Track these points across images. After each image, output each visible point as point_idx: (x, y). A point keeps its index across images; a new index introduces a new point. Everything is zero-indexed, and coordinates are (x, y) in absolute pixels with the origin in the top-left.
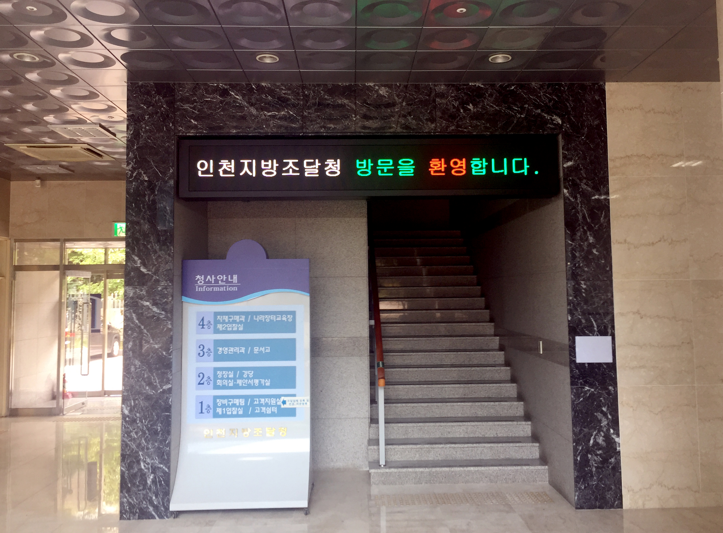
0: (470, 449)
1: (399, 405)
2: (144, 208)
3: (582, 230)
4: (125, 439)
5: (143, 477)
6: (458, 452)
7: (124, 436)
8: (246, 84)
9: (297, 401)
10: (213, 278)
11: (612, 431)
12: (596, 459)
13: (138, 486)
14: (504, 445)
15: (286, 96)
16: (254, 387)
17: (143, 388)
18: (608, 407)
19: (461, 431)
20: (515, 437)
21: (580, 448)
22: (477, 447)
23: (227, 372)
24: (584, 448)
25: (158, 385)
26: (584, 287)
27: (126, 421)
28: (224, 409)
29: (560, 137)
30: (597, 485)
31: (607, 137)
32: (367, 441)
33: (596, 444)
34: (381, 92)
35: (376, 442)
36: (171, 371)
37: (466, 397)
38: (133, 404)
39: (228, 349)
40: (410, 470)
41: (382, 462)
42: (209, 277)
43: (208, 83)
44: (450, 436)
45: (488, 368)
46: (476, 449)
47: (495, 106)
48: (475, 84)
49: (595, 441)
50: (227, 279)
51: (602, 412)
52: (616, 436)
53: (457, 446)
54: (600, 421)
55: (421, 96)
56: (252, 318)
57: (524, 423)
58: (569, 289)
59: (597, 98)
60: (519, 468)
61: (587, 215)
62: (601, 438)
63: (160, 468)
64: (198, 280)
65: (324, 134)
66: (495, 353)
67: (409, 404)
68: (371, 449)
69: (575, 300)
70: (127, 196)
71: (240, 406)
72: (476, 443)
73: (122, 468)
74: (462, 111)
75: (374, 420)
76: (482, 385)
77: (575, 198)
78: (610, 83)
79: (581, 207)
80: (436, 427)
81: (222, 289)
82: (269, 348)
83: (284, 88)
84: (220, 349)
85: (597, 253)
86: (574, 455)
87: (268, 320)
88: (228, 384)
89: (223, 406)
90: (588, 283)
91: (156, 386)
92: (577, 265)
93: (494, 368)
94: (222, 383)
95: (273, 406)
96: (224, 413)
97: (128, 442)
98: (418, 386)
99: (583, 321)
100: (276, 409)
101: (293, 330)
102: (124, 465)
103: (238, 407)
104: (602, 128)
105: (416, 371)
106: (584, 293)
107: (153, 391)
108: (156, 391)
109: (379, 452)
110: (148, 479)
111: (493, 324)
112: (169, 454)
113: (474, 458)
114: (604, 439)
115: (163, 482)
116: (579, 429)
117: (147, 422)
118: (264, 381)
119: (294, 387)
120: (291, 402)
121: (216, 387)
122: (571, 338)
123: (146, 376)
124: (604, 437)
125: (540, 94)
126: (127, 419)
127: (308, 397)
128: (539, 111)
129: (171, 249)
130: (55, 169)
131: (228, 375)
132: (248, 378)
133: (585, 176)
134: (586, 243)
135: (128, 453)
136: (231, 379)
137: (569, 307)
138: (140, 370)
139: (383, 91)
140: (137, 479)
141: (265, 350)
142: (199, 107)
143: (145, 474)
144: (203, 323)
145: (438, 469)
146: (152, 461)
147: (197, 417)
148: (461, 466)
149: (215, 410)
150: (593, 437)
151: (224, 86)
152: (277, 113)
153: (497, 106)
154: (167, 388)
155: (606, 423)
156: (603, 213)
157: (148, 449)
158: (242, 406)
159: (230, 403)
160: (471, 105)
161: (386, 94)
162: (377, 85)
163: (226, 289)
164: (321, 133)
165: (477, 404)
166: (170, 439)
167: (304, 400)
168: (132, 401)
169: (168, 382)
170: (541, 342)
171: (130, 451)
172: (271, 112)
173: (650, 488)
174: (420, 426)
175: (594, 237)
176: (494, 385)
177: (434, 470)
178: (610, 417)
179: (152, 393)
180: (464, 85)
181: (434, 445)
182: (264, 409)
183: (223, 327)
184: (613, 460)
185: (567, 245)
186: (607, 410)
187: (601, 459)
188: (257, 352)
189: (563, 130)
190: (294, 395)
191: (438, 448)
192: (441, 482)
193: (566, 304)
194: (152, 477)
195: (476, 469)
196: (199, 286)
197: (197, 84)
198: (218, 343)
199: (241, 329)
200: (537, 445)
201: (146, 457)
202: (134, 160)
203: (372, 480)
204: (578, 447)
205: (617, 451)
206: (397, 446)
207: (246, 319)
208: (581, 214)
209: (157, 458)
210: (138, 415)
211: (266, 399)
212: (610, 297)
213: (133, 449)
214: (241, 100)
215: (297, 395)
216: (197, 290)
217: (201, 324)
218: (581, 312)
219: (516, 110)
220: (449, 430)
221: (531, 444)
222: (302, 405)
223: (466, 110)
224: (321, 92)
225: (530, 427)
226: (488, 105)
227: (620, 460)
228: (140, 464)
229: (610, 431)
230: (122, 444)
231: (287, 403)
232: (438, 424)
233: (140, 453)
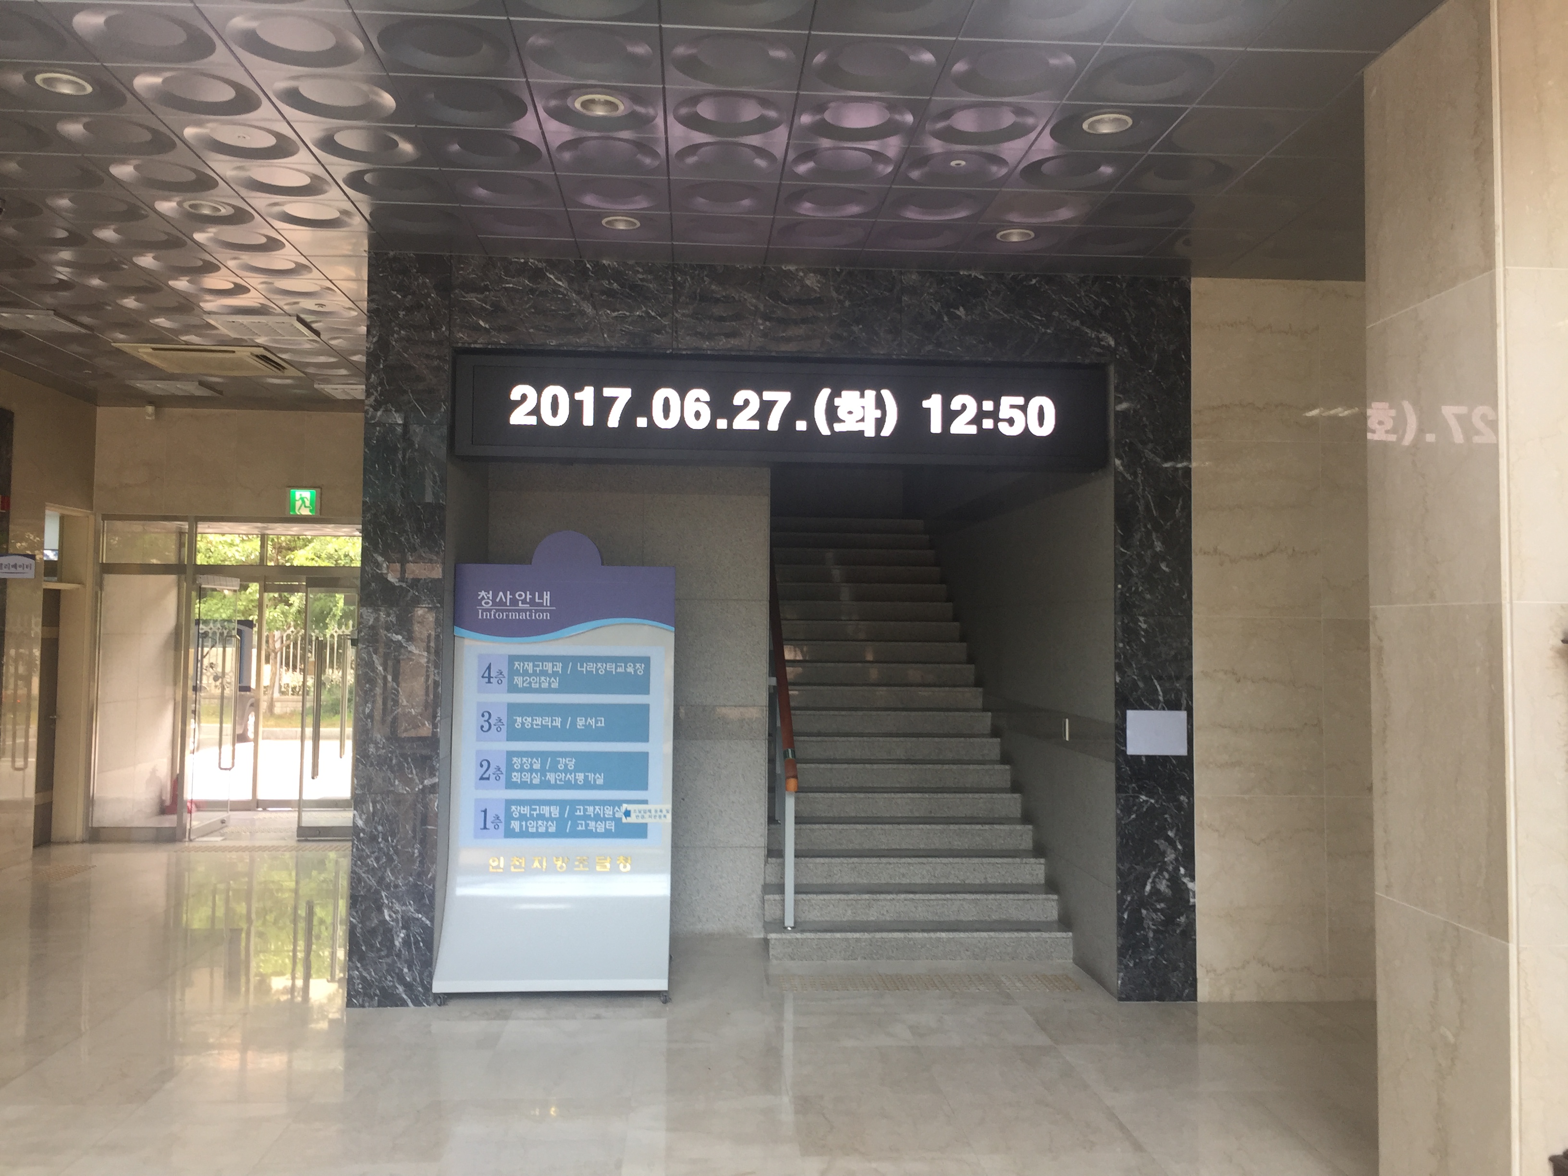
0: (940, 902)
1: (817, 826)
2: (394, 472)
3: (1143, 529)
4: (357, 870)
5: (388, 933)
6: (920, 909)
7: (355, 865)
8: (575, 261)
9: (650, 811)
10: (509, 596)
11: (1182, 871)
12: (1155, 916)
13: (379, 950)
14: (998, 896)
15: (645, 283)
16: (576, 787)
17: (390, 783)
18: (1178, 830)
19: (925, 872)
20: (1016, 885)
21: (1129, 898)
22: (951, 900)
23: (530, 760)
24: (1136, 898)
25: (416, 777)
26: (1144, 626)
27: (360, 839)
28: (524, 823)
29: (1112, 369)
30: (1155, 960)
31: (1190, 372)
32: (760, 887)
33: (1155, 891)
34: (808, 282)
35: (780, 889)
36: (438, 754)
37: (933, 815)
38: (371, 809)
39: (533, 720)
40: (838, 935)
41: (789, 922)
42: (501, 594)
43: (510, 257)
44: (905, 881)
45: (971, 767)
46: (950, 902)
47: (1002, 312)
48: (970, 273)
49: (1154, 887)
50: (533, 600)
51: (1168, 839)
52: (1188, 879)
53: (918, 896)
54: (1163, 854)
55: (876, 291)
56: (574, 667)
57: (1032, 860)
58: (1118, 629)
59: (1176, 303)
60: (1024, 934)
61: (1152, 504)
62: (1164, 882)
63: (418, 919)
64: (483, 598)
65: (709, 352)
66: (984, 740)
67: (835, 826)
68: (769, 900)
69: (1128, 648)
70: (366, 450)
71: (551, 819)
72: (951, 893)
73: (352, 919)
74: (946, 319)
75: (774, 852)
76: (961, 795)
77: (1135, 474)
78: (1199, 279)
79: (1144, 490)
80: (881, 866)
81: (523, 616)
82: (603, 719)
83: (640, 270)
84: (519, 719)
85: (1167, 570)
86: (1118, 911)
87: (602, 672)
88: (531, 780)
89: (522, 818)
90: (1151, 621)
91: (412, 780)
92: (1133, 589)
93: (982, 767)
94: (521, 777)
95: (608, 819)
96: (524, 829)
97: (363, 875)
98: (849, 795)
99: (1141, 684)
100: (613, 824)
101: (646, 690)
102: (355, 914)
103: (547, 820)
104: (1183, 357)
105: (845, 769)
106: (1144, 637)
107: (407, 789)
108: (412, 789)
109: (783, 906)
110: (395, 937)
111: (980, 690)
112: (432, 897)
113: (947, 919)
114: (1169, 883)
115: (421, 944)
116: (1127, 865)
117: (395, 841)
118: (593, 775)
119: (645, 787)
120: (640, 812)
121: (510, 785)
122: (1119, 712)
123: (394, 761)
124: (1167, 880)
125: (1080, 294)
126: (362, 835)
127: (669, 806)
128: (1077, 323)
129: (441, 544)
130: (192, 388)
131: (531, 765)
132: (566, 770)
133: (1151, 437)
134: (1149, 552)
135: (362, 893)
136: (536, 771)
137: (1117, 661)
138: (384, 751)
139: (811, 281)
140: (377, 938)
141: (596, 722)
142: (494, 298)
143: (390, 930)
144: (489, 674)
145: (885, 935)
146: (404, 908)
147: (476, 836)
148: (923, 931)
149: (508, 824)
150: (1150, 880)
151: (536, 262)
152: (628, 314)
153: (1006, 312)
154: (430, 783)
155: (1173, 856)
156: (1181, 502)
157: (396, 886)
158: (555, 819)
159: (535, 813)
160: (961, 309)
161: (816, 287)
162: (802, 270)
163: (530, 616)
164: (704, 350)
165: (952, 827)
166: (435, 871)
167: (661, 811)
168: (371, 805)
169: (432, 775)
170: (1067, 721)
171: (365, 890)
172: (618, 311)
173: (1243, 967)
174: (853, 863)
175: (1163, 544)
176: (983, 795)
177: (878, 935)
178: (1180, 847)
179: (405, 792)
180: (952, 274)
181: (878, 895)
182: (592, 824)
183: (523, 682)
184: (1182, 919)
185: (1118, 555)
186: (1176, 835)
187: (1162, 917)
188: (583, 725)
189: (1118, 357)
190: (645, 802)
191: (885, 900)
192: (889, 958)
193: (1113, 655)
194: (402, 935)
195: (951, 935)
196: (484, 610)
197: (489, 257)
198: (514, 709)
199: (555, 685)
200: (1055, 897)
201: (394, 900)
202: (379, 389)
203: (772, 952)
204: (1125, 897)
205: (1191, 904)
206: (815, 895)
207: (564, 668)
208: (1142, 501)
209: (412, 902)
210: (380, 828)
211: (597, 807)
212: (1187, 644)
213: (371, 887)
214: (565, 289)
215: (649, 802)
216: (480, 617)
217: (486, 675)
218: (1136, 669)
219: (1038, 320)
220: (902, 870)
221: (1044, 896)
222: (657, 818)
223: (953, 317)
224: (705, 278)
225: (1043, 867)
226: (990, 310)
227: (1195, 920)
228: (382, 913)
229: (1179, 870)
230: (352, 878)
231: (633, 815)
232: (884, 860)
233: (383, 894)
